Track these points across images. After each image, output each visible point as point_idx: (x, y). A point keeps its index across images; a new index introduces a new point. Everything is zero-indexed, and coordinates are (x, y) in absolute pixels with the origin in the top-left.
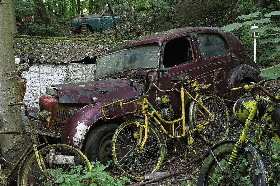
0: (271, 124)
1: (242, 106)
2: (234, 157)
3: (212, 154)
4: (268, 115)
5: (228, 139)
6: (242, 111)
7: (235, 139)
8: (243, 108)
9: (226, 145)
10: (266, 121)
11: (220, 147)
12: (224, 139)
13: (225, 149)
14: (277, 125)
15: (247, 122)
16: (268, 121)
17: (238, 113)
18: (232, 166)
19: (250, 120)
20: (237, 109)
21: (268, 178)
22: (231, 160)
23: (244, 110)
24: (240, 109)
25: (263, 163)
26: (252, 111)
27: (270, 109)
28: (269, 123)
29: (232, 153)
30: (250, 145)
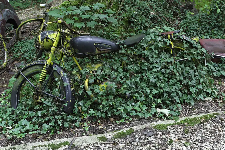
0: (70, 50)
1: (47, 37)
2: (44, 76)
3: (22, 75)
4: (67, 43)
5: (36, 63)
6: (47, 41)
7: (42, 62)
8: (47, 38)
9: (34, 67)
10: (66, 48)
11: (29, 69)
12: (32, 63)
13: (33, 70)
14: (76, 50)
15: (53, 48)
16: (68, 47)
17: (43, 42)
18: (43, 82)
19: (54, 47)
20: (42, 40)
21: (72, 88)
22: (42, 78)
23: (48, 40)
24: (45, 40)
25: (68, 78)
26: (56, 40)
27: (69, 39)
28: (69, 49)
29: (42, 73)
30: (55, 66)
